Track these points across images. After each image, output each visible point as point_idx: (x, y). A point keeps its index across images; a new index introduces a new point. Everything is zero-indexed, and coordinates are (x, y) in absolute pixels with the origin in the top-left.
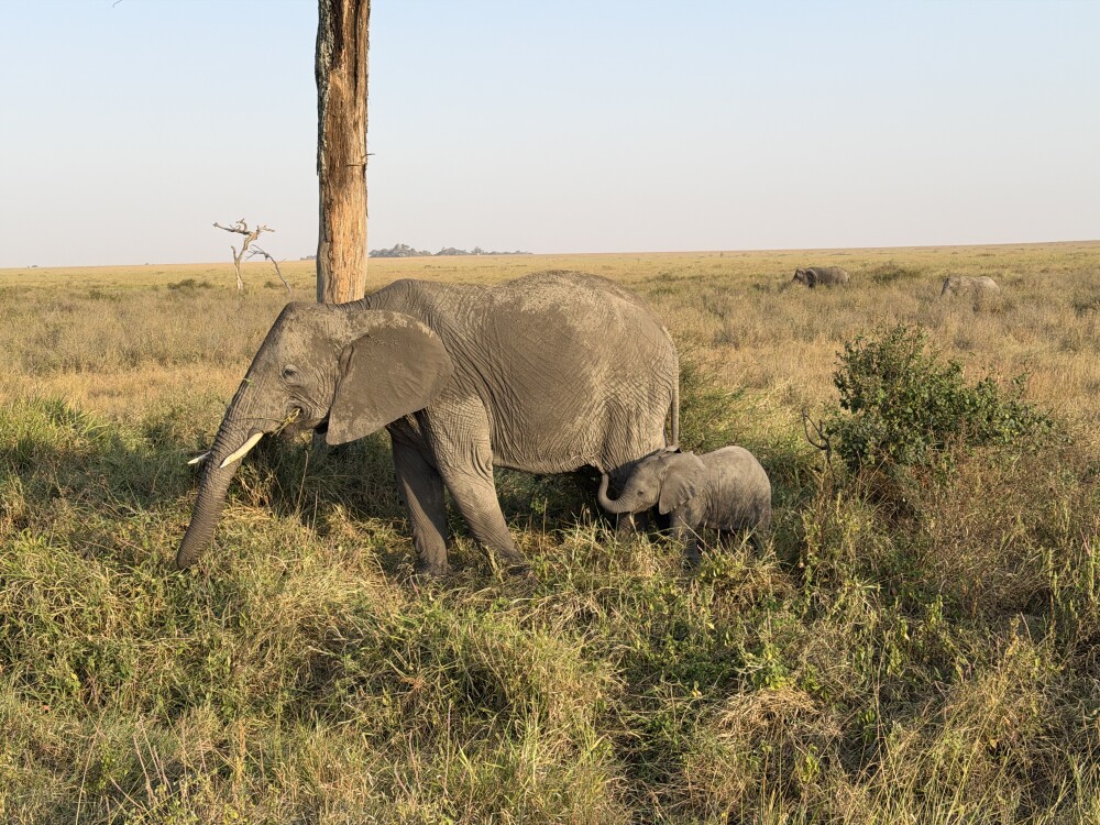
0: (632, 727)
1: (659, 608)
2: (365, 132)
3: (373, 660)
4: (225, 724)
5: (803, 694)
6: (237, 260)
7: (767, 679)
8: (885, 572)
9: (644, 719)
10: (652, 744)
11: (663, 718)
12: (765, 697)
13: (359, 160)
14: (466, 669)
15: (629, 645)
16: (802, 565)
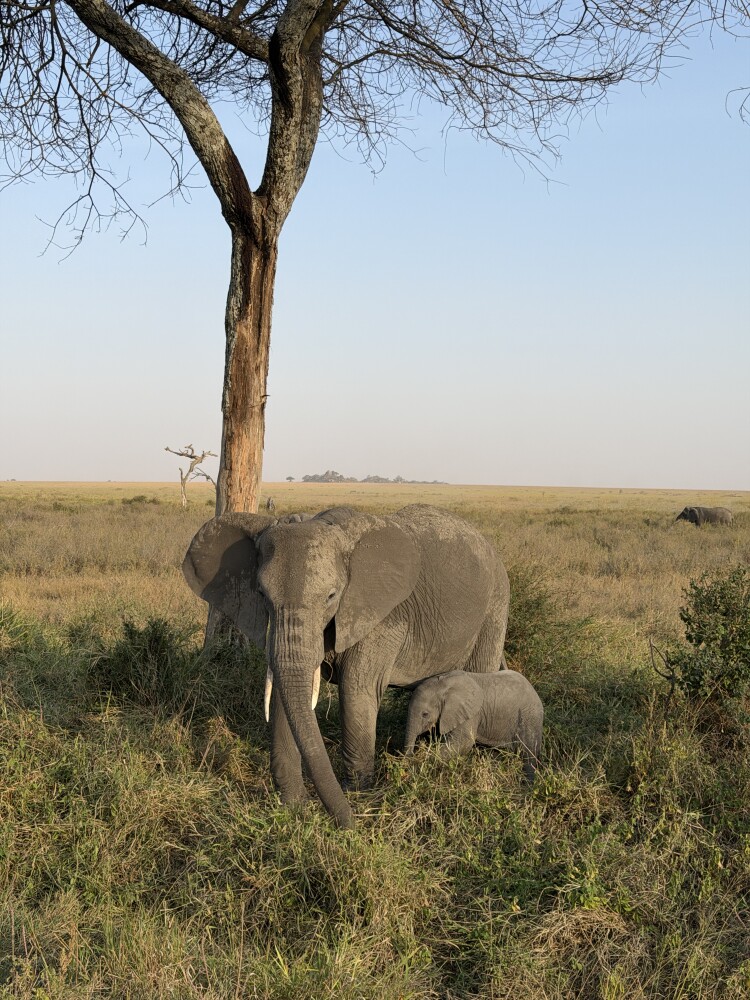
0: (453, 936)
1: (492, 822)
2: (266, 375)
3: (224, 856)
4: (85, 908)
5: (616, 916)
6: (183, 481)
7: (582, 899)
8: (708, 801)
9: (465, 929)
10: (471, 955)
11: (483, 930)
12: (580, 916)
13: (258, 399)
14: (304, 870)
15: (460, 856)
16: (629, 788)
